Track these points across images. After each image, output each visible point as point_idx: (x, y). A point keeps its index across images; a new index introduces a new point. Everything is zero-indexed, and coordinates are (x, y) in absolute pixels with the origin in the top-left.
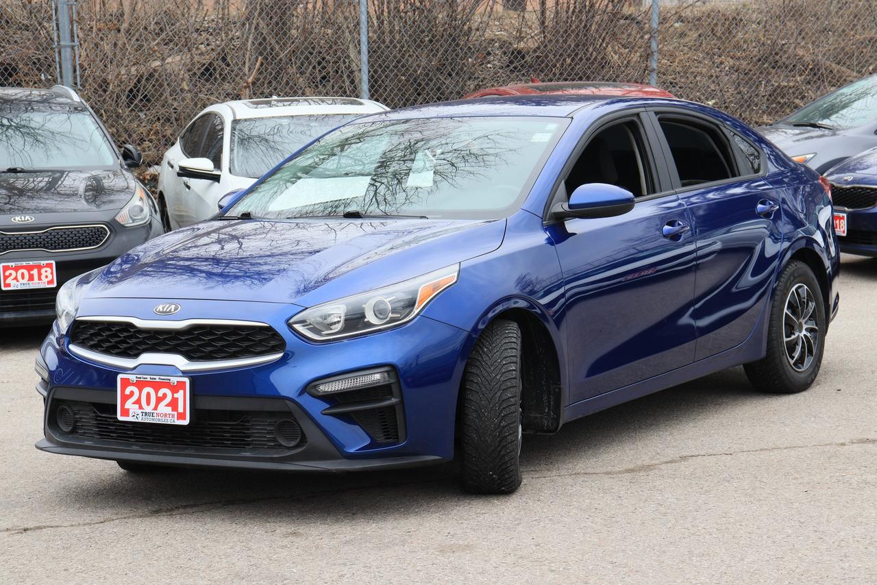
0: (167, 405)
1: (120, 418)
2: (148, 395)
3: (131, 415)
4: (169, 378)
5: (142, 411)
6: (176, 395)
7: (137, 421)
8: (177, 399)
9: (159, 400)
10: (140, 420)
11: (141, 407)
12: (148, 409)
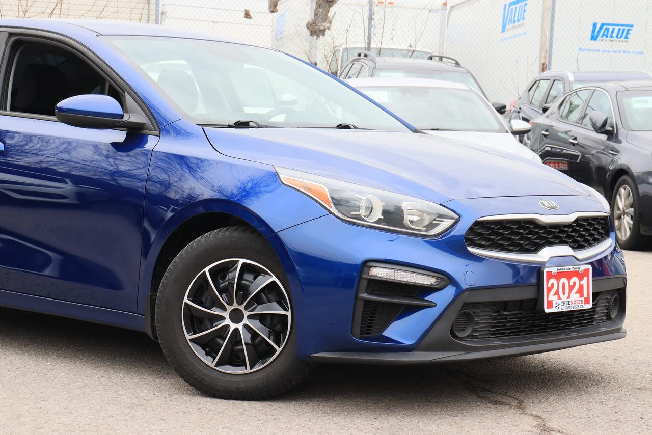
0: (576, 293)
1: (547, 310)
2: (564, 284)
3: (554, 306)
4: (579, 267)
5: (561, 301)
6: (582, 282)
7: (558, 311)
8: (583, 285)
9: (571, 288)
10: (560, 310)
11: (559, 298)
12: (564, 298)
